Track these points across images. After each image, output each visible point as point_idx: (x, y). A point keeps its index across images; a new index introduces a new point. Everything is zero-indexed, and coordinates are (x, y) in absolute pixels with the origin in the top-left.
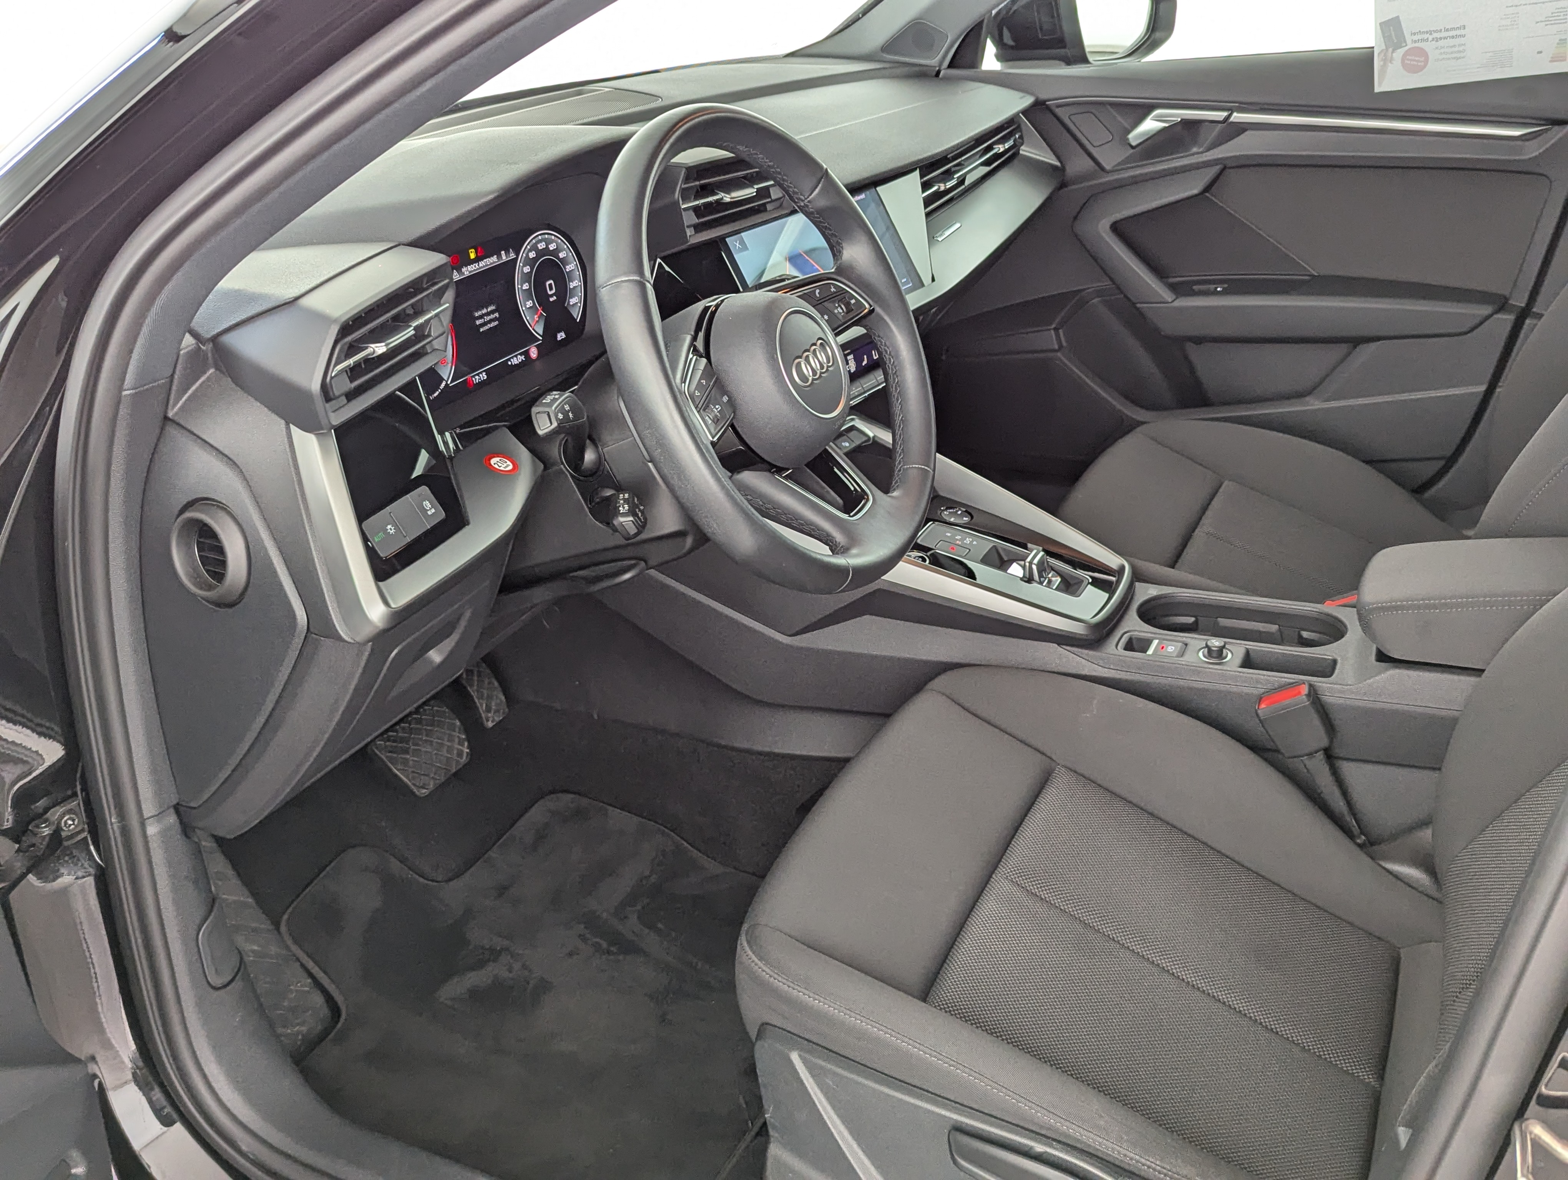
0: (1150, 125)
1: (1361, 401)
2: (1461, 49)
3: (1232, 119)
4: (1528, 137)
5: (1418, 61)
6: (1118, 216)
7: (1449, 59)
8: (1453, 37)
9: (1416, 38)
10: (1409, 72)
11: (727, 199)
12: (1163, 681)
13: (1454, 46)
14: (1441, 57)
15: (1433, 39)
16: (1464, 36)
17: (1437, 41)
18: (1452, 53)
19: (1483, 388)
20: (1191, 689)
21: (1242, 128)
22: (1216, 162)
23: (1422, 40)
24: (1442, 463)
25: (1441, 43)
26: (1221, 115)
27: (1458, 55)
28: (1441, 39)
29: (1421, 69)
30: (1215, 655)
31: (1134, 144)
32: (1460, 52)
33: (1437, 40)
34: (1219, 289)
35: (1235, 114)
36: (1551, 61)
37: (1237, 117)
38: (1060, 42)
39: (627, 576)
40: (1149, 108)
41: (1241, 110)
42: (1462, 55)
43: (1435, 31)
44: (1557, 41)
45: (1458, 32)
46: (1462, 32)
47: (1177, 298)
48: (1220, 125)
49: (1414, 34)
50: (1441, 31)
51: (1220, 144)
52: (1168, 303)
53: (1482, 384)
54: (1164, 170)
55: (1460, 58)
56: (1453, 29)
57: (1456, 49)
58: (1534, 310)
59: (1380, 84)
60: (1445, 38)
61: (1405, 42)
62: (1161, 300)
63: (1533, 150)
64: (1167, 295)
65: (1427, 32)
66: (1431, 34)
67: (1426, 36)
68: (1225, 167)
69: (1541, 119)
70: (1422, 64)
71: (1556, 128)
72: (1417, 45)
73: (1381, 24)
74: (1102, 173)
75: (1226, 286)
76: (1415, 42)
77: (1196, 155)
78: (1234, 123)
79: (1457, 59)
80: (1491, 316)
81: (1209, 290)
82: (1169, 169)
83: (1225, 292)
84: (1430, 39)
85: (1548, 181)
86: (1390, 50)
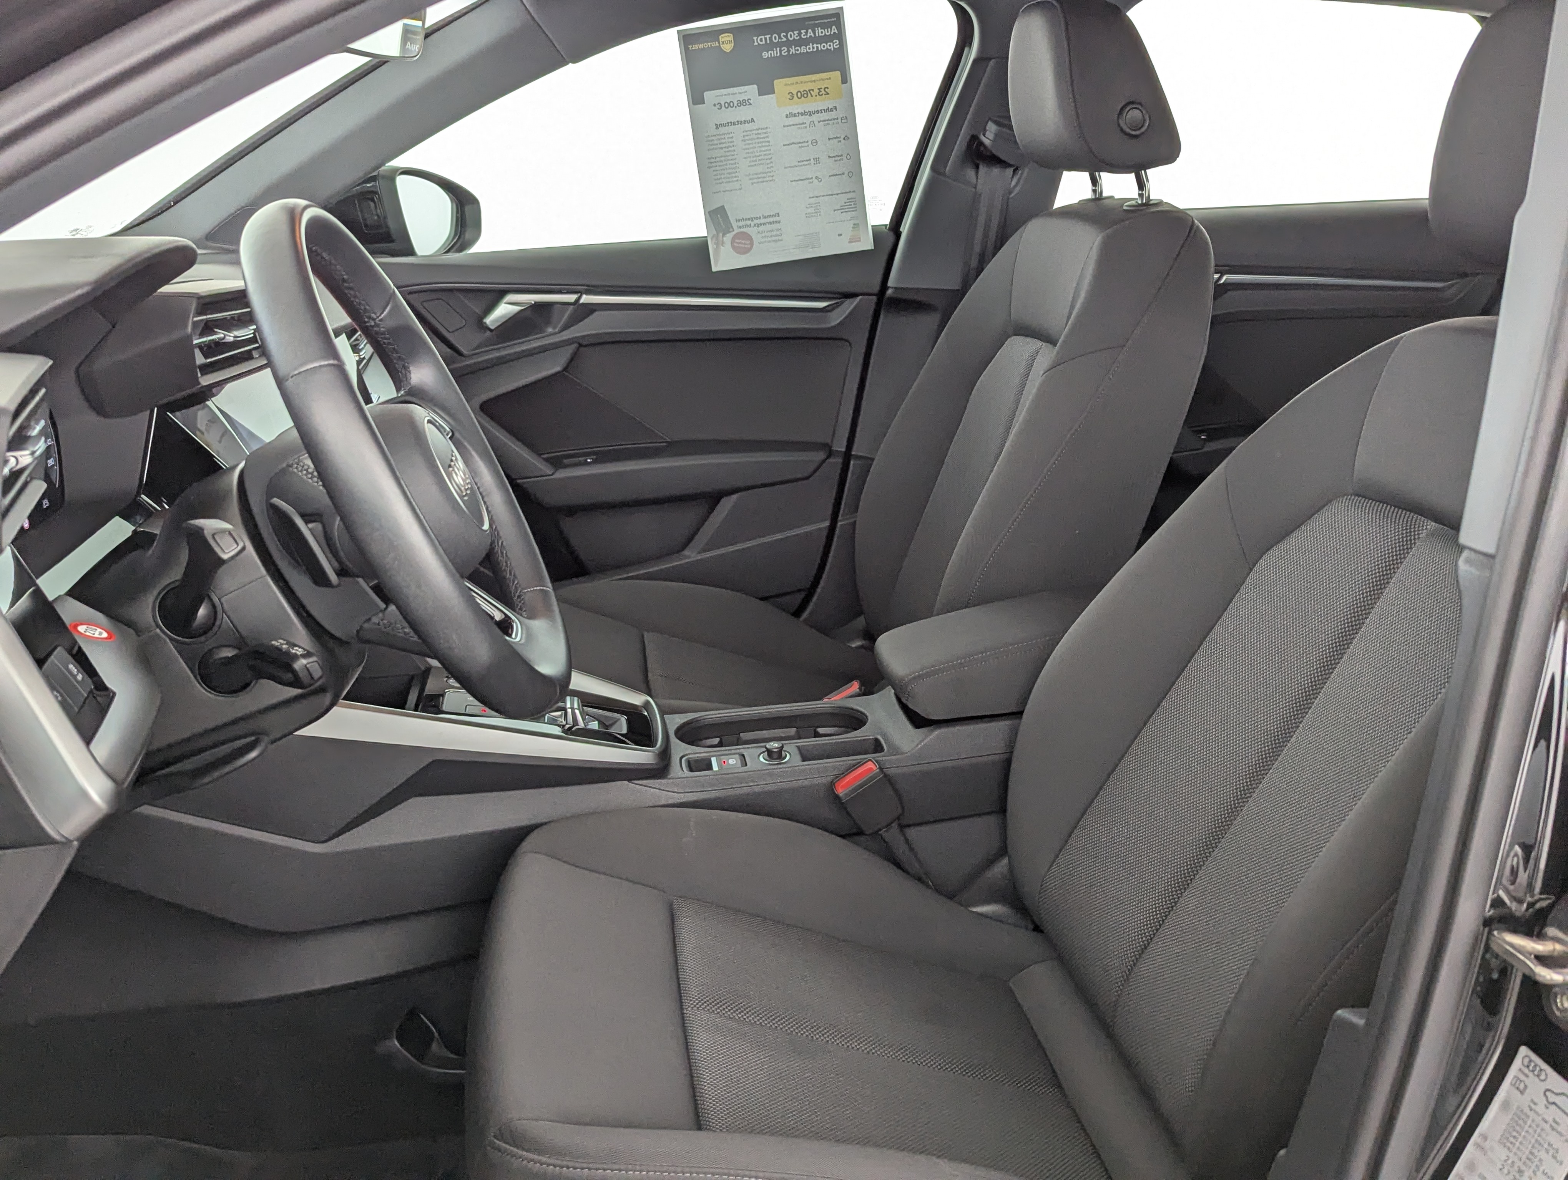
0: (504, 310)
1: (731, 549)
2: (778, 233)
3: (582, 301)
4: (830, 308)
5: (745, 244)
6: (484, 397)
7: (770, 242)
8: (770, 223)
9: (741, 224)
10: (738, 253)
11: (230, 338)
12: (739, 792)
13: (772, 231)
14: (763, 240)
15: (755, 225)
16: (779, 222)
17: (758, 227)
18: (771, 236)
19: (827, 524)
20: (766, 793)
21: (591, 309)
22: (569, 342)
23: (747, 226)
24: (802, 595)
25: (761, 228)
26: (572, 298)
27: (777, 238)
28: (761, 224)
29: (749, 250)
30: (775, 756)
31: (492, 328)
32: (777, 235)
33: (758, 225)
34: (589, 460)
35: (584, 296)
36: (849, 242)
37: (585, 299)
38: (387, 237)
39: (253, 754)
40: (502, 293)
41: (589, 292)
42: (780, 238)
43: (756, 218)
44: (852, 226)
45: (774, 219)
46: (777, 219)
47: (556, 470)
48: (572, 306)
49: (739, 221)
50: (760, 218)
51: (572, 325)
52: (549, 475)
53: (825, 520)
54: (523, 351)
55: (779, 240)
56: (769, 216)
57: (775, 233)
58: (853, 453)
59: (716, 265)
60: (764, 224)
61: (732, 227)
62: (543, 474)
63: (836, 318)
64: (547, 469)
65: (749, 219)
66: (752, 221)
67: (749, 222)
68: (582, 345)
69: (835, 293)
70: (749, 246)
71: (848, 301)
72: (742, 230)
73: (709, 212)
74: (459, 357)
75: (595, 457)
76: (740, 227)
77: (552, 335)
78: (584, 305)
79: (776, 241)
80: (824, 461)
81: (580, 461)
82: (528, 350)
83: (595, 462)
84: (752, 225)
85: (848, 344)
86: (721, 234)
